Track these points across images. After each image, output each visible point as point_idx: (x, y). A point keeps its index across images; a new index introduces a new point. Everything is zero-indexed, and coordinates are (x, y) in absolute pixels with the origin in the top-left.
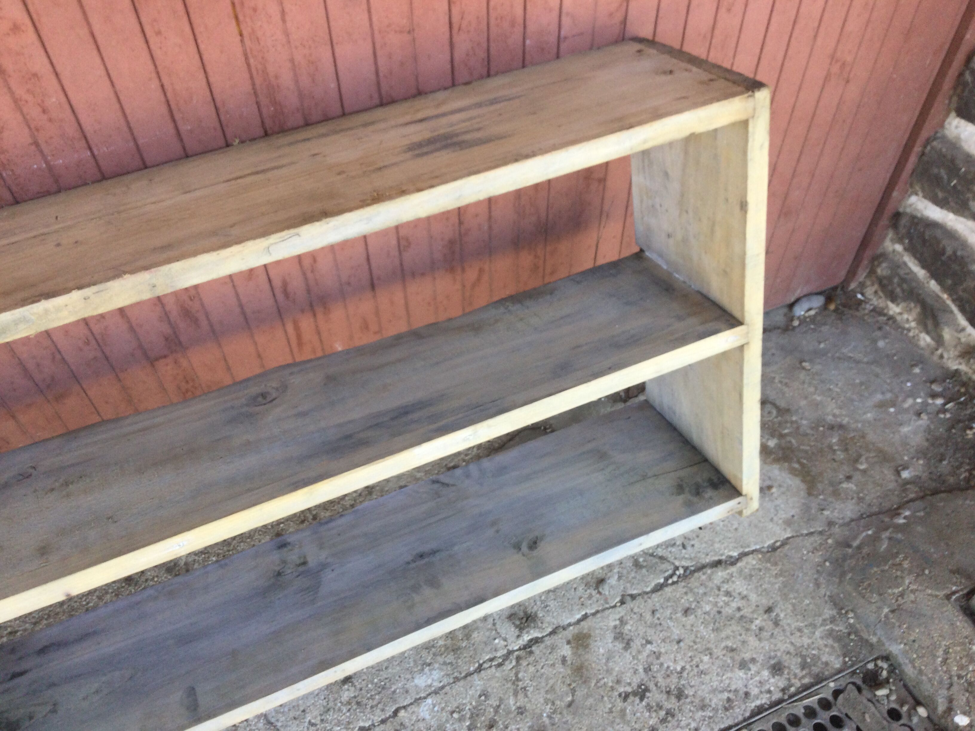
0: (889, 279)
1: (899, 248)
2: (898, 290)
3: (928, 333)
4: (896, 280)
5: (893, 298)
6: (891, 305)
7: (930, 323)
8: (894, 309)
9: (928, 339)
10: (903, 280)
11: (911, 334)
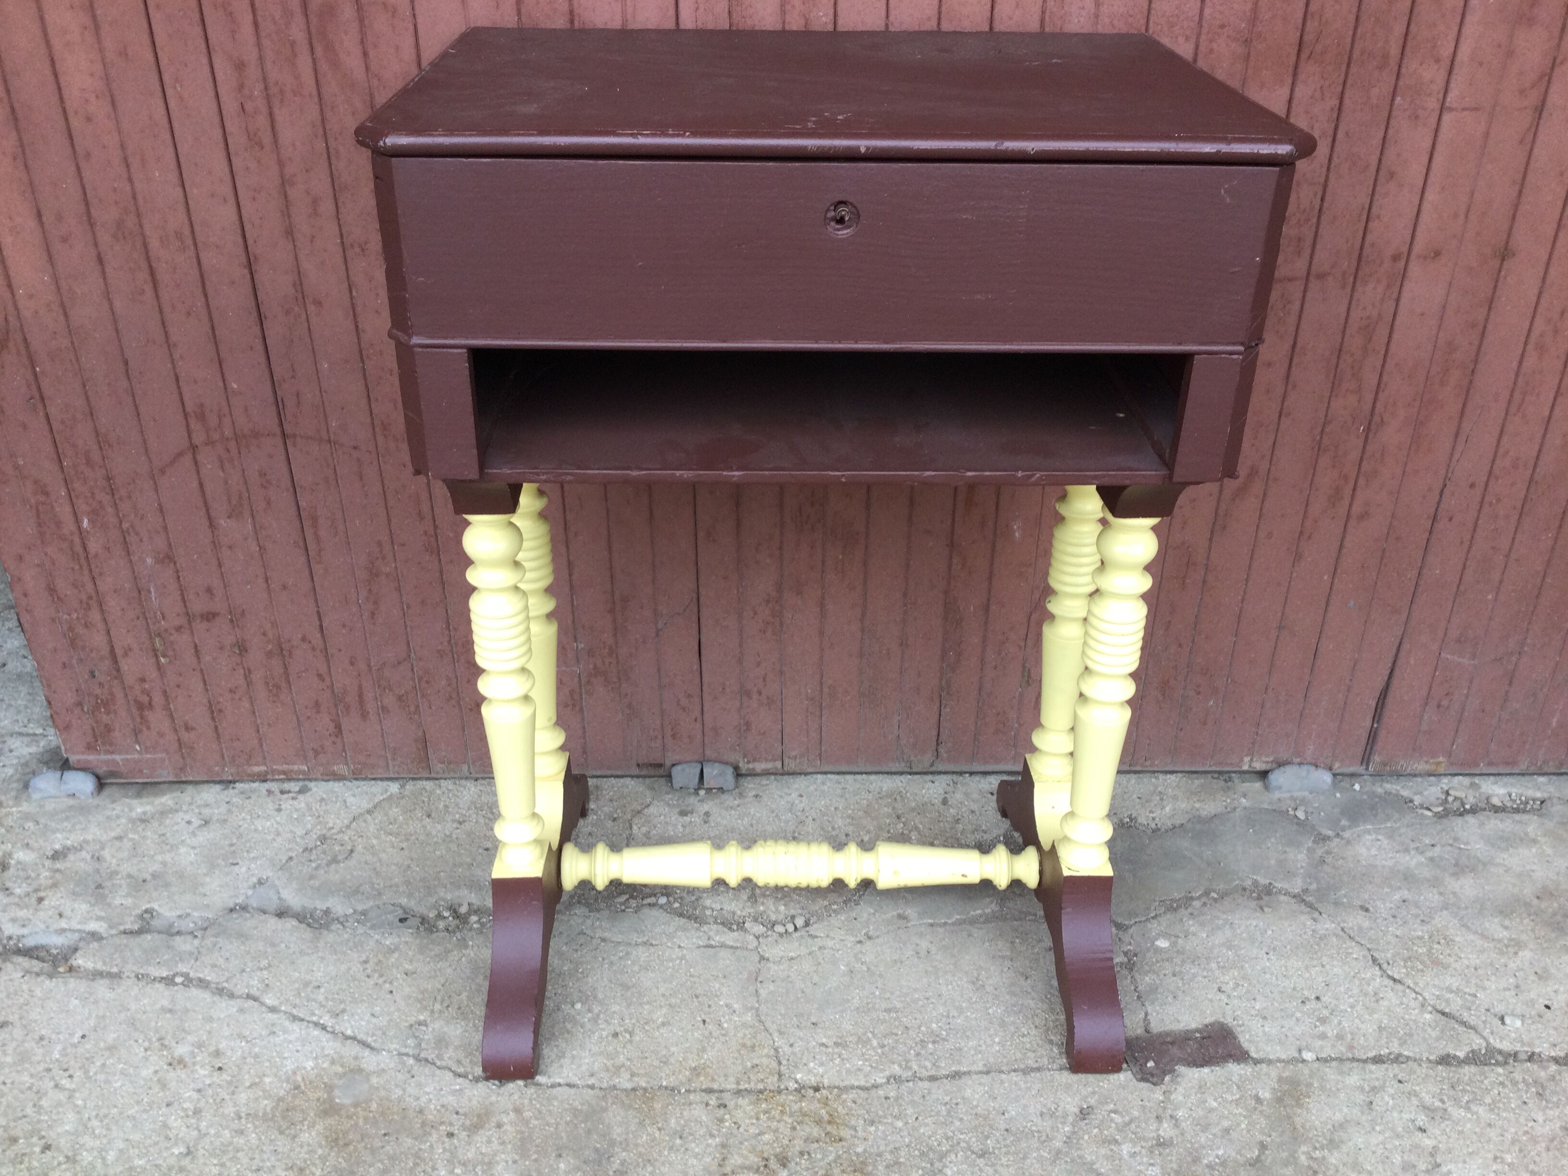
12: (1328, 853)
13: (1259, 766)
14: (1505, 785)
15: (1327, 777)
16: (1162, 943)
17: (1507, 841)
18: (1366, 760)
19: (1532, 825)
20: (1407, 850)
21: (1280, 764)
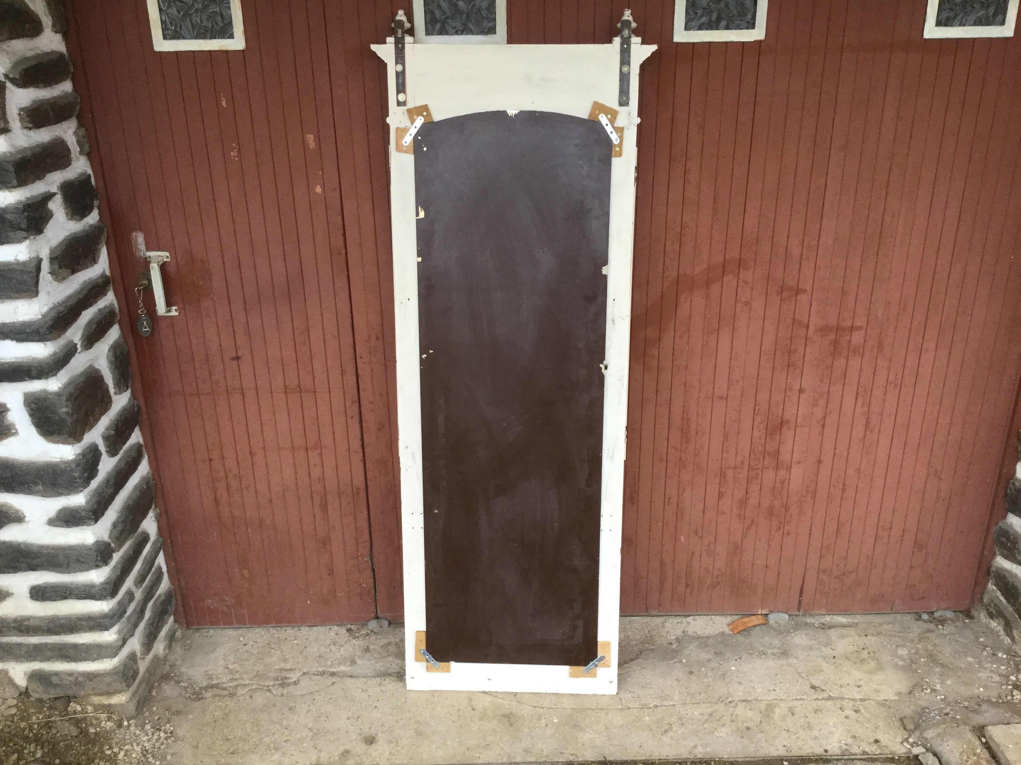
0: (989, 605)
1: (994, 588)
2: (994, 612)
3: (1008, 636)
4: (992, 605)
5: (991, 616)
6: (992, 621)
7: (1008, 630)
8: (994, 624)
9: (1009, 640)
10: (996, 605)
11: (1001, 638)
12: (786, 640)
13: (764, 612)
14: (846, 618)
15: (787, 616)
16: (733, 668)
17: (843, 637)
18: (799, 610)
19: (852, 631)
20: (811, 640)
21: (771, 612)
